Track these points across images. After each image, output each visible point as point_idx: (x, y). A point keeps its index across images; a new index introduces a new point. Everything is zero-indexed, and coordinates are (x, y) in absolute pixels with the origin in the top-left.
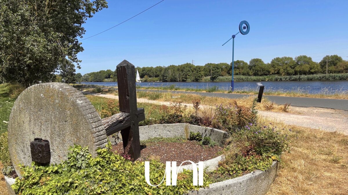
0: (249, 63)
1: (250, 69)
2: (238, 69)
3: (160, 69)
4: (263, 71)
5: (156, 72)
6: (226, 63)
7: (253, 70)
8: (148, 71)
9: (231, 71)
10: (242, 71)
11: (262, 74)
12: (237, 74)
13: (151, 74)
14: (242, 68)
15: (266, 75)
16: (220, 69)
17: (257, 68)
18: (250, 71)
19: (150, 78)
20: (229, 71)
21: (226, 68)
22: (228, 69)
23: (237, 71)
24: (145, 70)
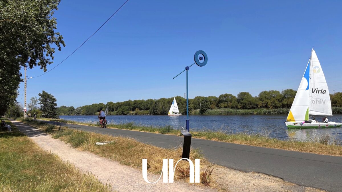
0: (237, 97)
1: (239, 103)
2: (226, 103)
3: (151, 102)
4: (251, 104)
5: (147, 105)
6: (215, 97)
7: (241, 103)
8: (139, 104)
9: (219, 105)
10: (230, 104)
11: (250, 107)
12: (226, 107)
13: (142, 107)
14: (231, 101)
15: (254, 108)
16: (209, 103)
17: (245, 101)
18: (238, 104)
19: (141, 111)
20: (218, 104)
21: (215, 101)
22: (217, 102)
23: (226, 105)
24: (136, 103)
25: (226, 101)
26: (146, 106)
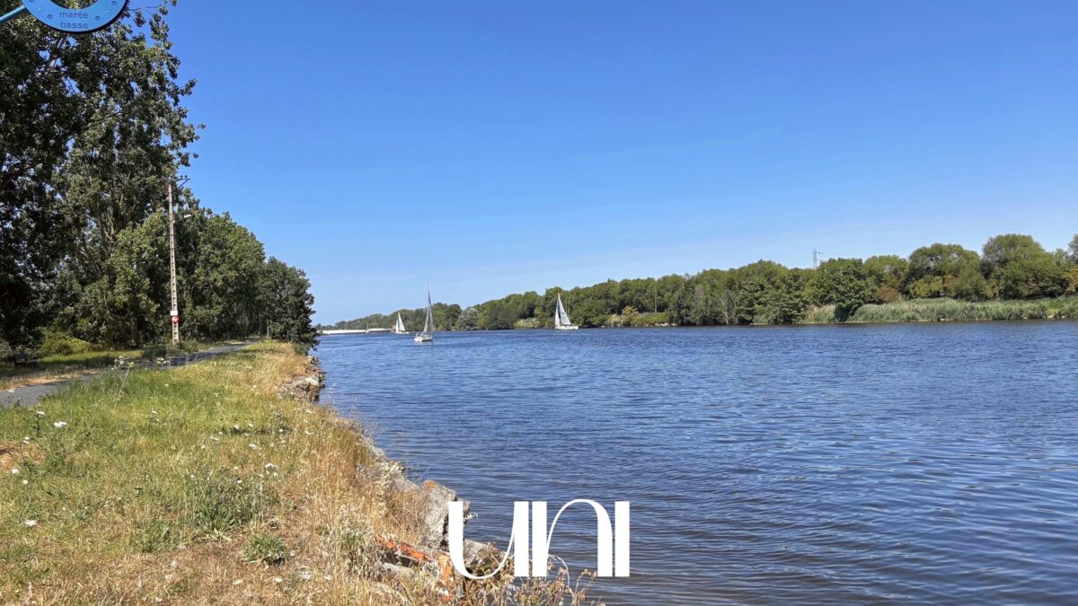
0: (980, 253)
1: (987, 276)
2: (938, 278)
3: (673, 283)
4: (1036, 280)
5: (663, 296)
6: (895, 258)
7: (998, 278)
8: (638, 291)
9: (912, 286)
10: (953, 283)
11: (1032, 292)
12: (936, 295)
13: (646, 302)
14: (955, 272)
15: (1052, 295)
16: (870, 280)
17: (1013, 269)
18: (985, 282)
19: (641, 316)
20: (906, 282)
21: (895, 272)
22: (903, 278)
23: (937, 285)
24: (628, 290)
25: (939, 273)
26: (659, 298)
